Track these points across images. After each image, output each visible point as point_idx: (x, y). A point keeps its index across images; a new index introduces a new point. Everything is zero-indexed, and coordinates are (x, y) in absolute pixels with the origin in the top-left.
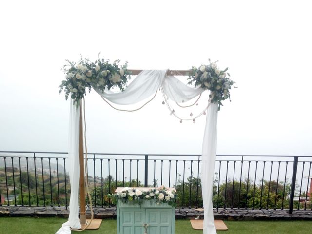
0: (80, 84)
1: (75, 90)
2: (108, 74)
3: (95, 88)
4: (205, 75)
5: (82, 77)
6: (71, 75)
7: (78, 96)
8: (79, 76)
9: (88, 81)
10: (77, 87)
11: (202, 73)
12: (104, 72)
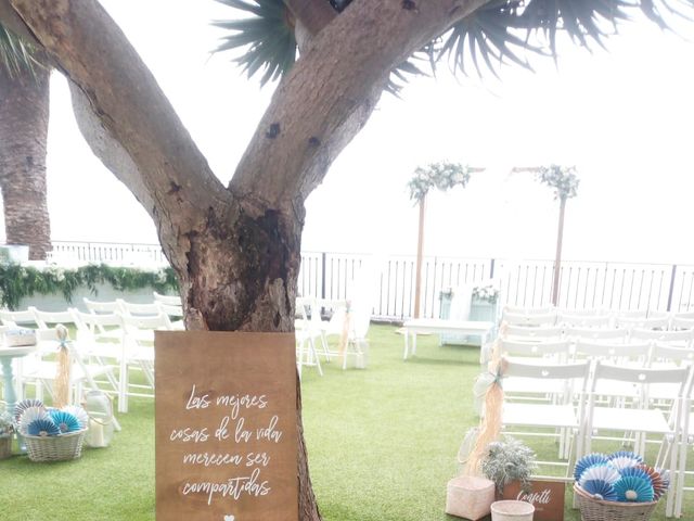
0: (423, 185)
1: (418, 191)
2: (451, 174)
3: (438, 187)
4: (550, 173)
5: (426, 178)
6: (416, 175)
7: (421, 196)
8: (423, 177)
9: (431, 180)
10: (420, 187)
11: (547, 170)
12: (447, 172)
